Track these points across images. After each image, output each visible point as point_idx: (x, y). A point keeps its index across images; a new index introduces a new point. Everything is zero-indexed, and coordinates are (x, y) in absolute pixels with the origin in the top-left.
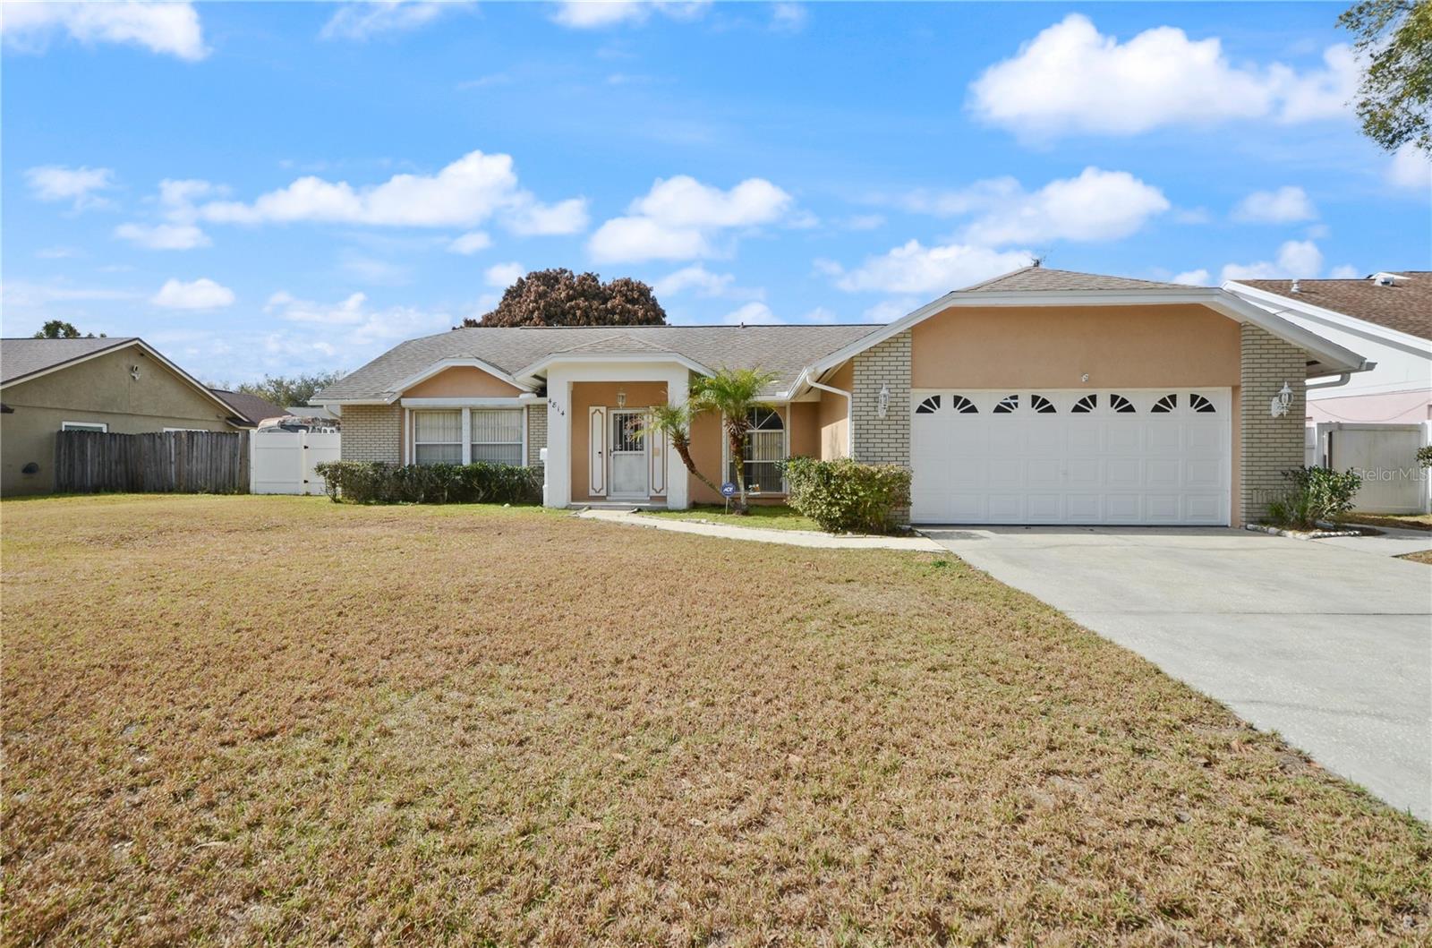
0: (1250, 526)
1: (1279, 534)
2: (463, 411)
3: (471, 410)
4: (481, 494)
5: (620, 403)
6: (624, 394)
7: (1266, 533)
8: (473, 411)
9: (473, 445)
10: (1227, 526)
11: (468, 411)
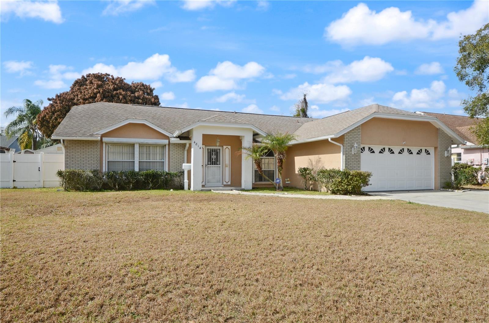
0: (441, 189)
1: (452, 191)
2: (135, 145)
3: (139, 144)
4: (151, 185)
5: (218, 144)
6: (219, 140)
7: (448, 191)
8: (141, 145)
9: (139, 162)
10: (433, 190)
11: (138, 145)
